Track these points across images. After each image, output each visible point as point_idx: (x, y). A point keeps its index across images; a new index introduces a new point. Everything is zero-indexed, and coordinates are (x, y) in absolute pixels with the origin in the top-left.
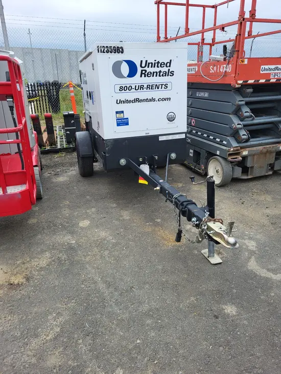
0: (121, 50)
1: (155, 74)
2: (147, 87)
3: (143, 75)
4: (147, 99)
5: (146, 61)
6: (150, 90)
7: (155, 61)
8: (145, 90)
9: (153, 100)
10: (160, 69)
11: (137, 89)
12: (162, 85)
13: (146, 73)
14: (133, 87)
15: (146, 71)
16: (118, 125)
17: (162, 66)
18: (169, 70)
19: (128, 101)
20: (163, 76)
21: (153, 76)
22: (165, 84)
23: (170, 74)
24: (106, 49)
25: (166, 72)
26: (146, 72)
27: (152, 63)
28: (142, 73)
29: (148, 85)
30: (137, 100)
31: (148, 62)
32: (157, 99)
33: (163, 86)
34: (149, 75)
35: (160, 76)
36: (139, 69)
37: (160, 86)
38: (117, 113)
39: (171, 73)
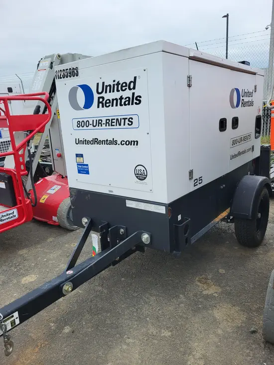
0: (75, 72)
1: (115, 101)
2: (106, 123)
3: (101, 105)
4: (107, 140)
5: (103, 83)
6: (110, 127)
7: (114, 81)
8: (104, 126)
9: (113, 142)
10: (121, 93)
11: (95, 125)
12: (125, 119)
13: (104, 102)
14: (91, 122)
15: (103, 98)
16: (79, 172)
17: (124, 88)
18: (133, 94)
19: (86, 142)
20: (125, 105)
21: (112, 106)
22: (128, 117)
23: (135, 101)
24: (62, 74)
25: (129, 98)
26: (103, 100)
27: (110, 86)
28: (99, 102)
29: (107, 120)
30: (95, 141)
31: (105, 84)
32: (119, 142)
33: (127, 121)
34: (107, 105)
35: (121, 105)
36: (96, 96)
37: (123, 121)
38: (77, 155)
39: (136, 99)
